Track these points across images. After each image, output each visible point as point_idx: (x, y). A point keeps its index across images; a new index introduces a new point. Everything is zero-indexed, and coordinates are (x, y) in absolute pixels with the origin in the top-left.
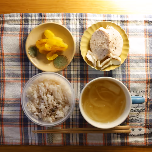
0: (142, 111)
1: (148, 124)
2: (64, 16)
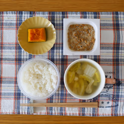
0: (111, 88)
1: (115, 99)
2: (50, 14)
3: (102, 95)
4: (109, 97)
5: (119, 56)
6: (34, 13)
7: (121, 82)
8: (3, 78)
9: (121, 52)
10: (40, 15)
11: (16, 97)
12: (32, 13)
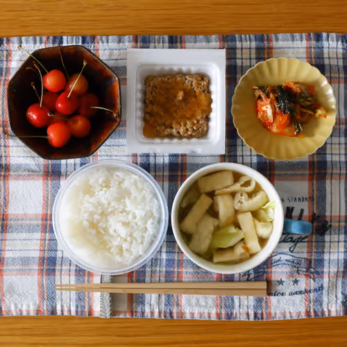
0: (301, 242)
1: (312, 270)
2: (137, 42)
3: (279, 260)
4: (298, 266)
5: (326, 154)
6: (94, 39)
7: (329, 224)
8: (10, 218)
9: (332, 144)
10: (110, 44)
11: (45, 267)
12: (88, 39)
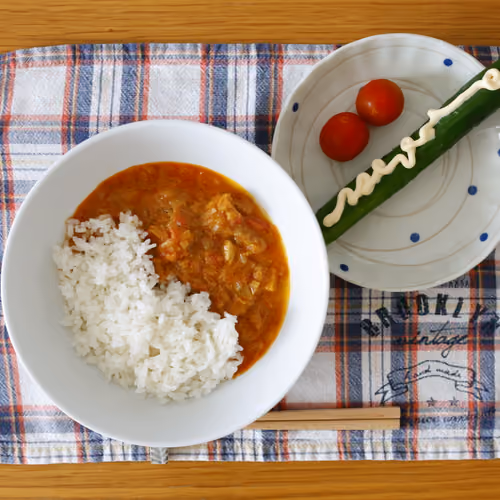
3: (426, 371)
4: (457, 379)
